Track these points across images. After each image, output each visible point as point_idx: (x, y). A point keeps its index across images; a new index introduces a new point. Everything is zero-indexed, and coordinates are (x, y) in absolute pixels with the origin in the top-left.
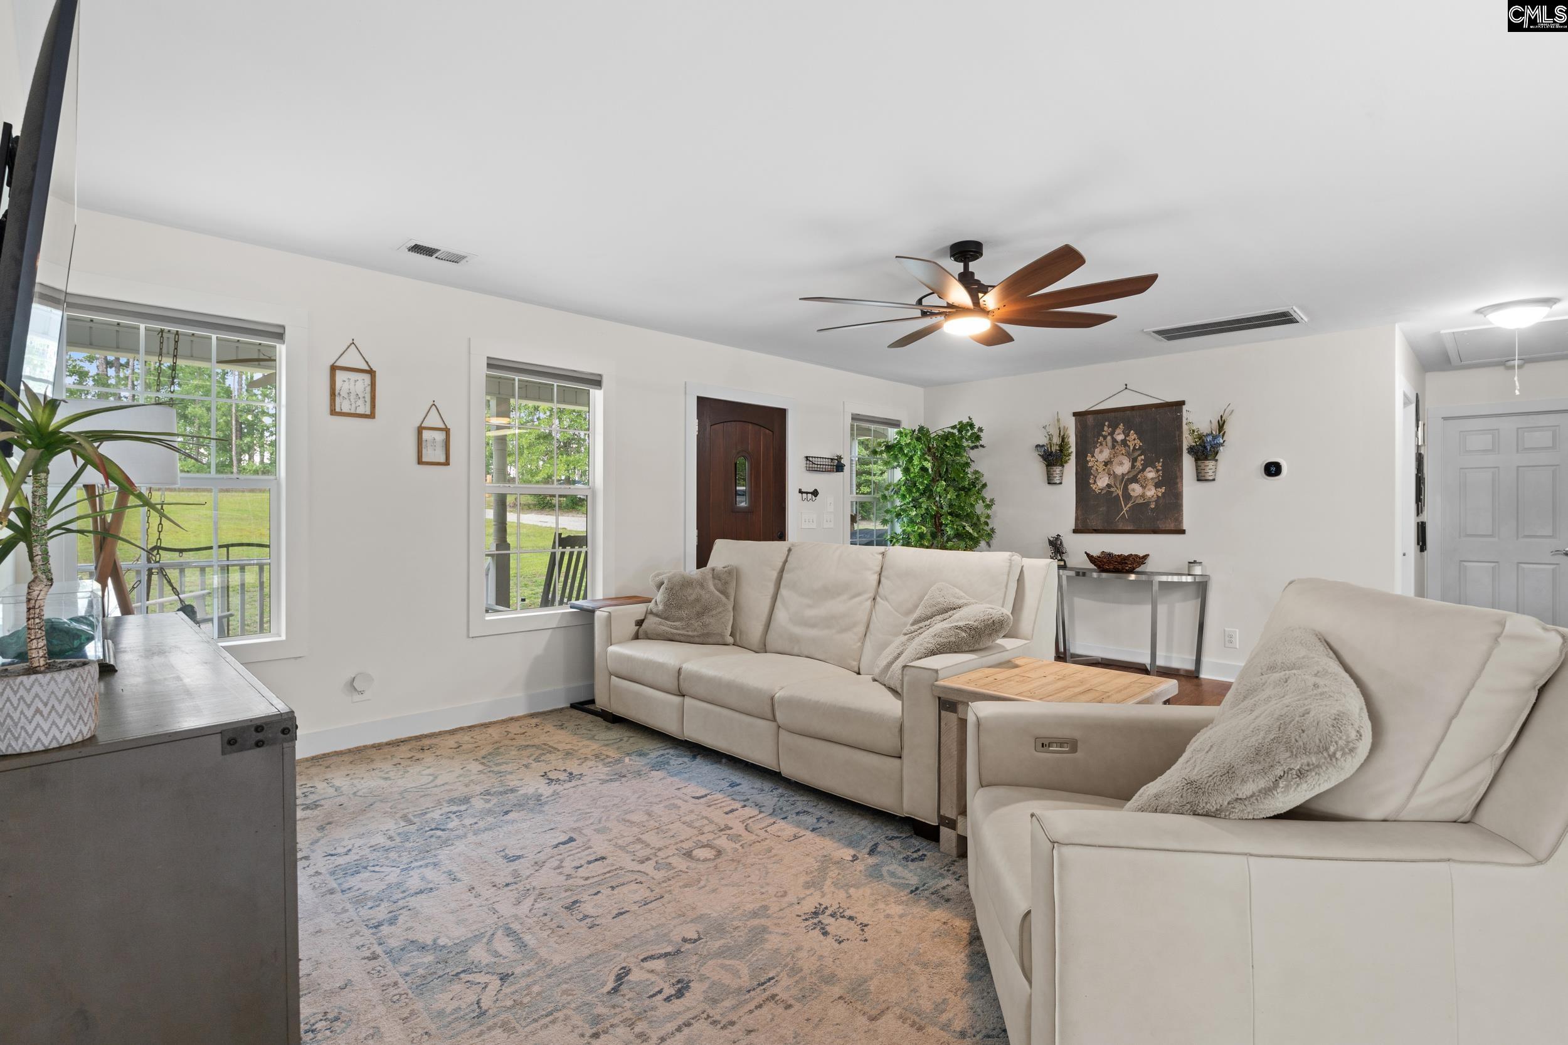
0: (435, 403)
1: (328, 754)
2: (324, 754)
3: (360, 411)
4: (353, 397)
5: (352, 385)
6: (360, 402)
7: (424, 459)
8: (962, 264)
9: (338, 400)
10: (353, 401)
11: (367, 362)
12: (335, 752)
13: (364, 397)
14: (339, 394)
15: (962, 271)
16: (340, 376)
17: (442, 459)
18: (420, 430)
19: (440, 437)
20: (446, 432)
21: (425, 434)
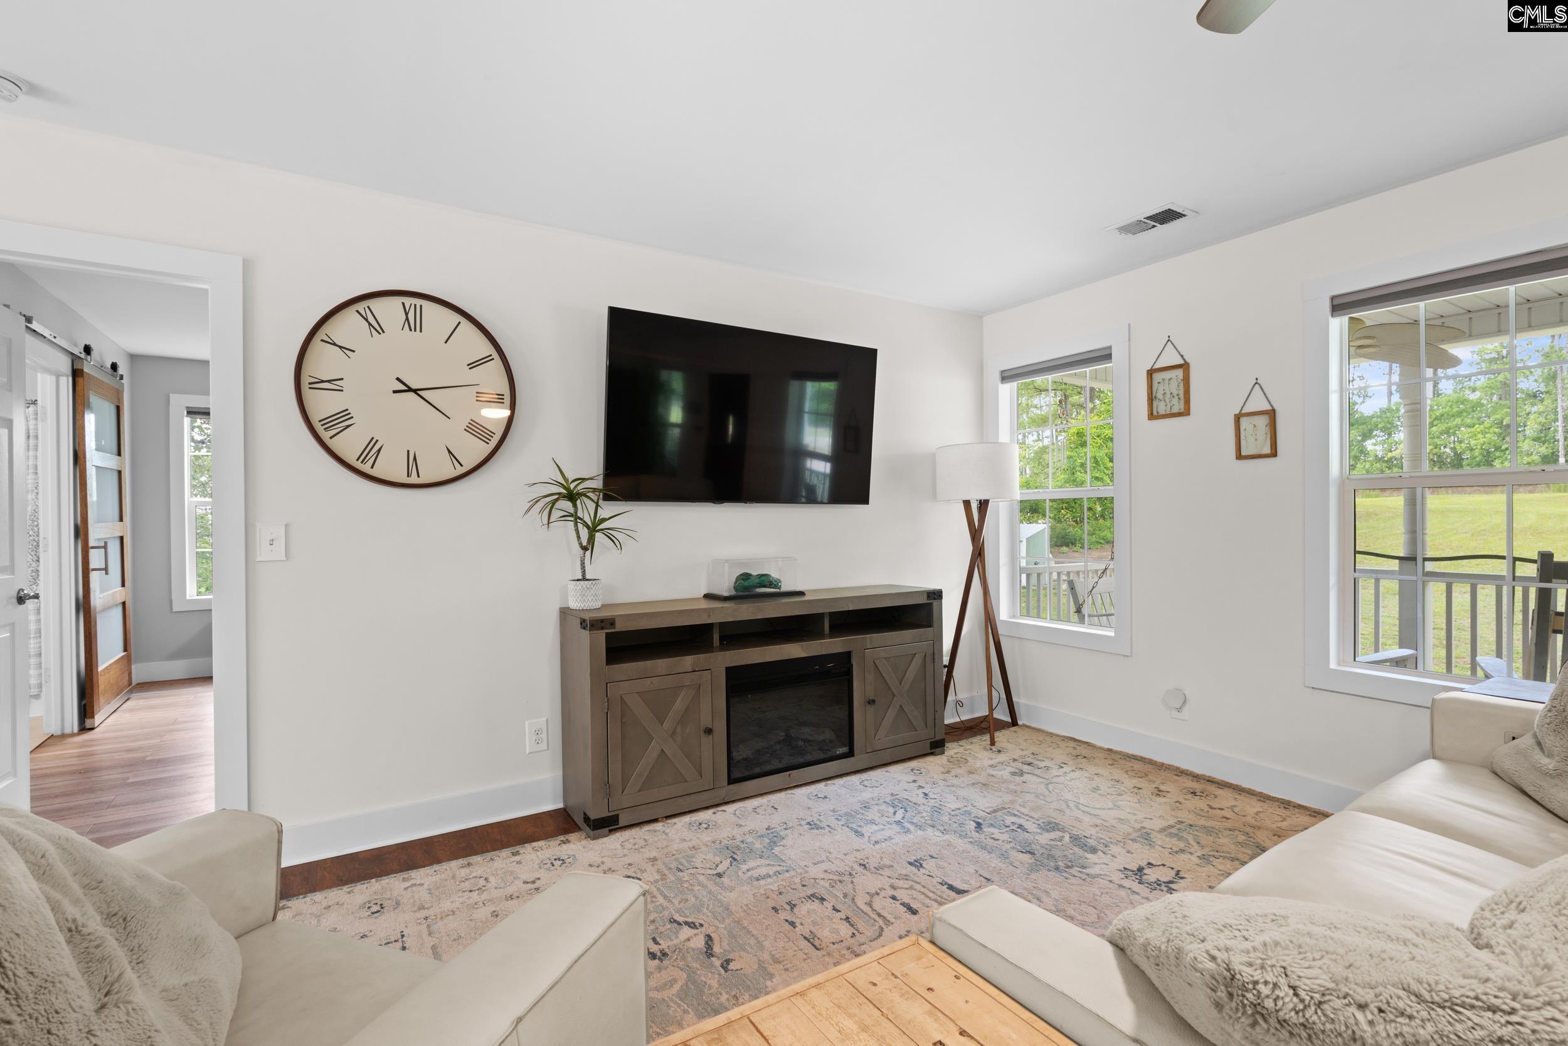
0: (1258, 381)
1: (1145, 759)
2: (1141, 757)
3: (1175, 410)
4: (1168, 396)
5: (1166, 385)
6: (1175, 401)
7: (1244, 453)
9: (1155, 404)
10: (1168, 401)
11: (1182, 356)
12: (1151, 760)
13: (1178, 395)
14: (1155, 398)
16: (1157, 378)
17: (1267, 450)
18: (1238, 418)
19: (1262, 422)
20: (1272, 414)
21: (1245, 423)
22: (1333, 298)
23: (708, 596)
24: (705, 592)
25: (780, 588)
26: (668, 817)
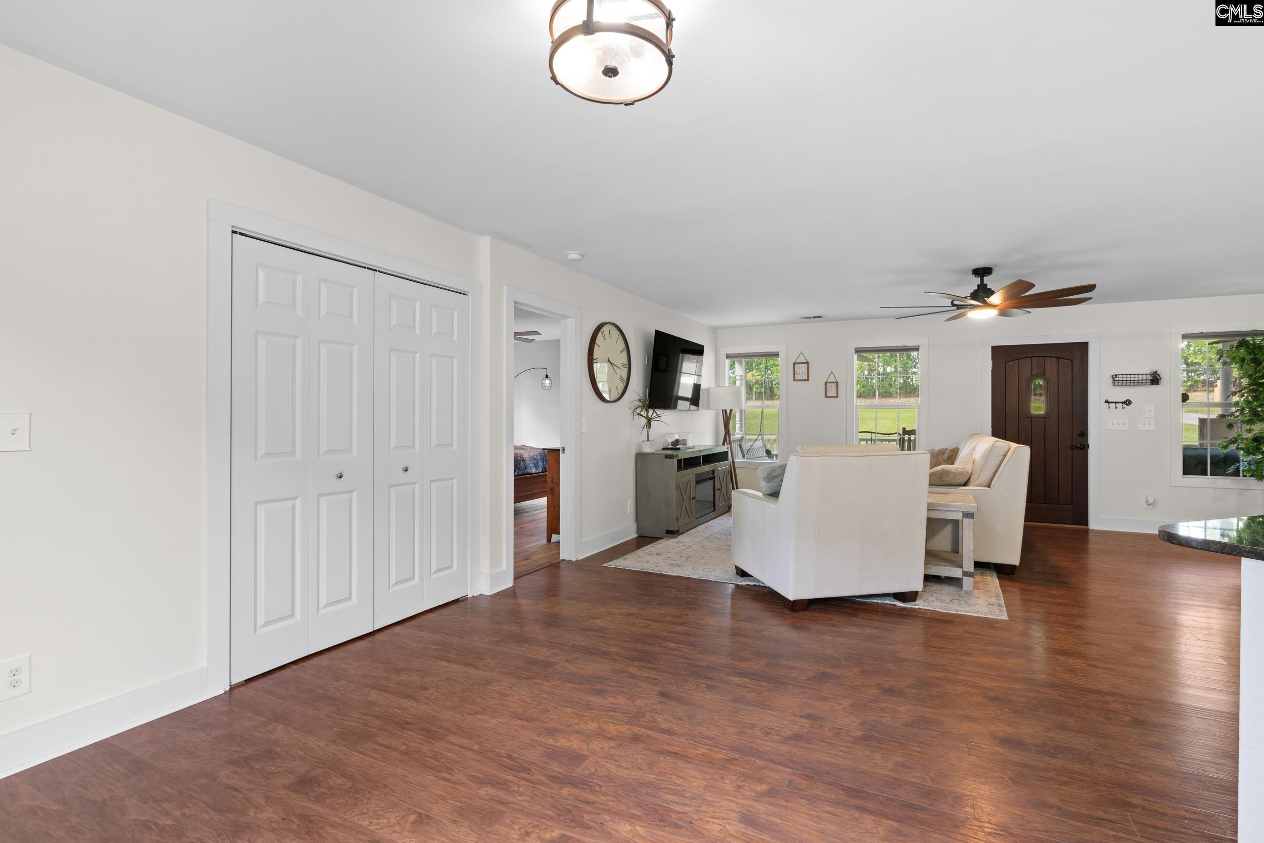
3: (804, 379)
4: (801, 373)
5: (802, 369)
6: (804, 375)
7: (829, 396)
8: (979, 279)
9: (796, 376)
10: (801, 375)
11: (807, 360)
13: (805, 373)
14: (796, 373)
15: (980, 283)
16: (797, 366)
17: (835, 395)
18: (826, 383)
19: (834, 385)
20: (837, 383)
21: (828, 385)
22: (855, 348)
23: (664, 449)
24: (662, 448)
25: (686, 445)
26: (687, 531)
